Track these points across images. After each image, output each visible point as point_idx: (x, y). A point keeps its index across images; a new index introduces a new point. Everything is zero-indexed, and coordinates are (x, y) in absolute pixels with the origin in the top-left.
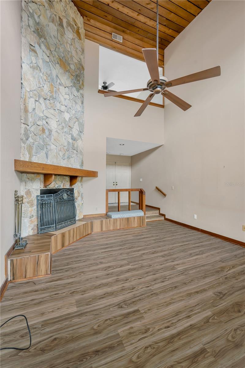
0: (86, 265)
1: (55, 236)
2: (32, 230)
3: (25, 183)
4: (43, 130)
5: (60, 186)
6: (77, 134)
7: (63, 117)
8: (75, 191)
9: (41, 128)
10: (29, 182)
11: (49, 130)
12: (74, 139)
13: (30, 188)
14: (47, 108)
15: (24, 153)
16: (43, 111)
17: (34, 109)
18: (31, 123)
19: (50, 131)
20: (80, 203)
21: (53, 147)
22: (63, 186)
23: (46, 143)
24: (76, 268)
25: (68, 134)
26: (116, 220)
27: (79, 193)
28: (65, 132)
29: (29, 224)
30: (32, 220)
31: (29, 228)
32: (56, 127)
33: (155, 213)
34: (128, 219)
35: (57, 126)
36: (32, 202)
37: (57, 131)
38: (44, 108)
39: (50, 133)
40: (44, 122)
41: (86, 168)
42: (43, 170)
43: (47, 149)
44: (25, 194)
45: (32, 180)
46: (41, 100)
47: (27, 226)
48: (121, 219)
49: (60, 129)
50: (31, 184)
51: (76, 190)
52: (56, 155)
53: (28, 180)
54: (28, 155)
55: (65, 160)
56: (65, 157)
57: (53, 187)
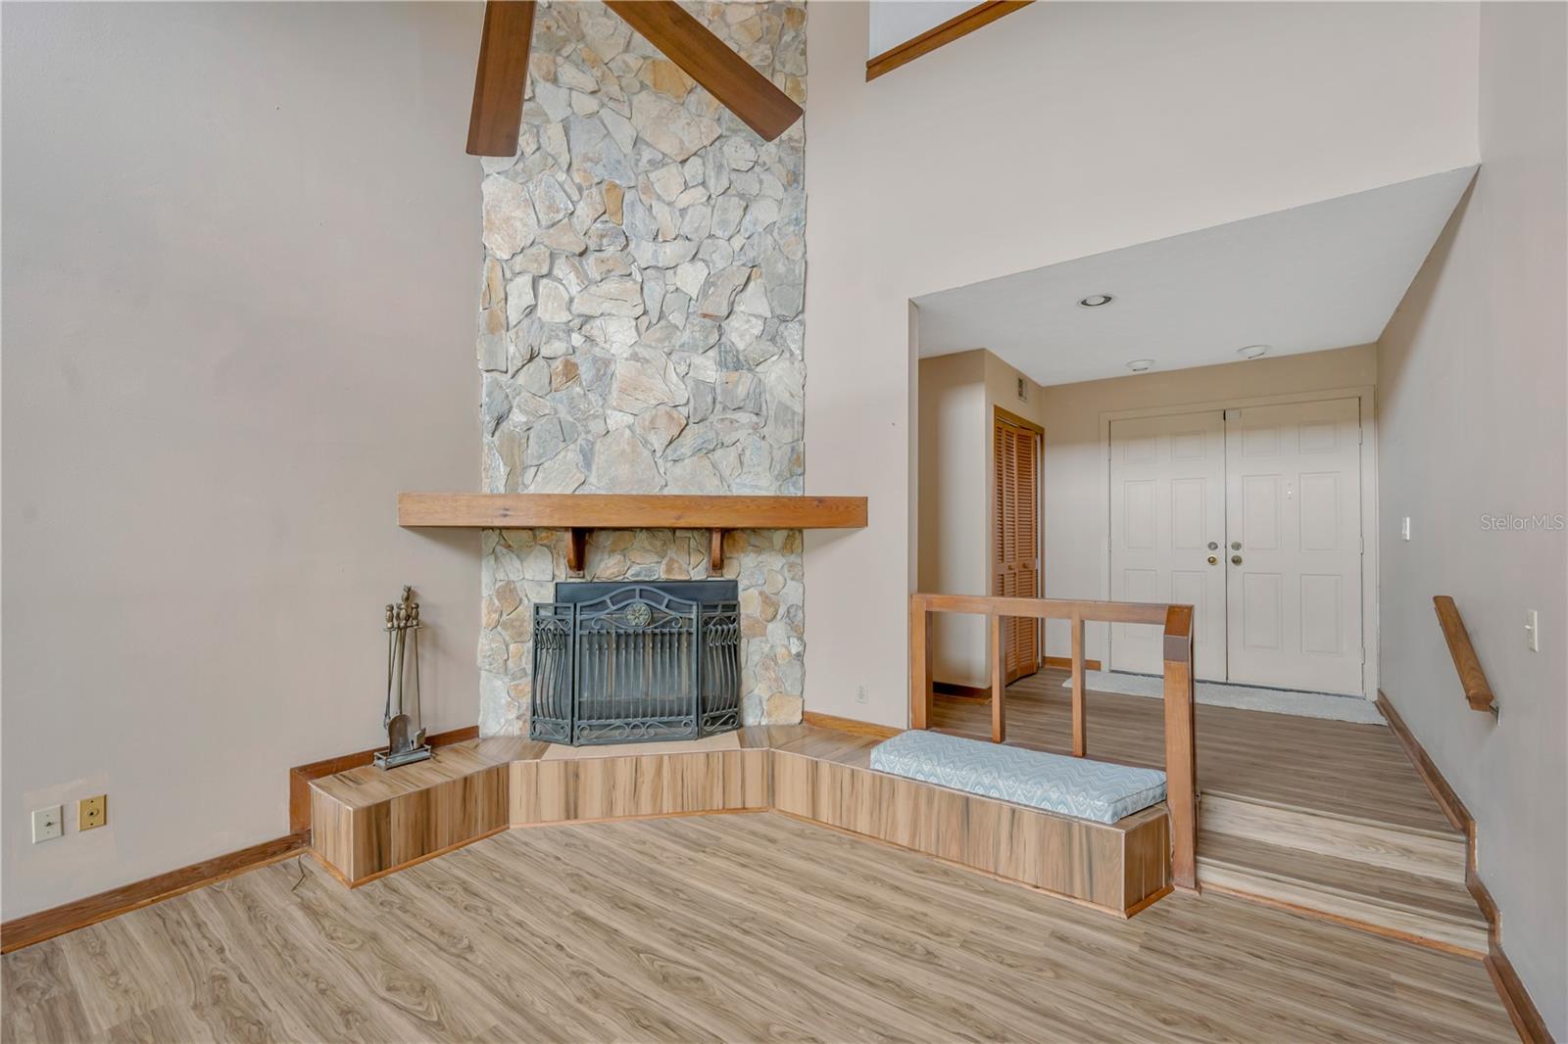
1: (530, 763)
2: (518, 718)
3: (496, 559)
4: (570, 371)
5: (655, 571)
6: (759, 337)
7: (673, 288)
8: (741, 596)
9: (558, 365)
10: (511, 559)
11: (595, 360)
12: (735, 362)
13: (512, 577)
14: (587, 283)
15: (490, 465)
16: (571, 300)
17: (531, 310)
18: (514, 362)
19: (602, 367)
20: (780, 651)
21: (617, 420)
22: (669, 570)
23: (584, 413)
25: (701, 351)
27: (767, 600)
28: (682, 345)
30: (520, 688)
32: (631, 336)
34: (966, 806)
35: (639, 335)
36: (521, 626)
37: (635, 357)
38: (575, 289)
39: (602, 372)
40: (577, 339)
41: (817, 484)
43: (588, 432)
44: (497, 596)
45: (520, 552)
46: (562, 269)
47: (503, 701)
48: (923, 793)
49: (653, 344)
50: (517, 563)
51: (754, 592)
52: (628, 449)
53: (505, 551)
54: (502, 469)
55: (679, 464)
56: (683, 450)
57: (613, 573)
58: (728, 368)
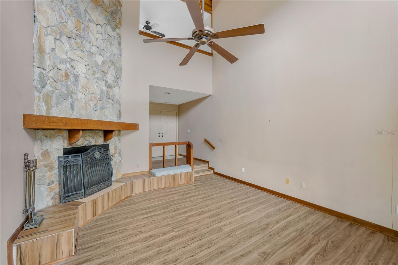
0: (122, 238)
1: (84, 205)
2: (52, 199)
3: (41, 141)
4: (67, 76)
5: (91, 143)
6: (113, 81)
7: (95, 60)
8: (110, 148)
9: (63, 72)
10: (47, 141)
11: (75, 75)
13: (48, 148)
14: (72, 49)
15: (39, 105)
16: (67, 52)
17: (53, 50)
18: (49, 67)
19: (77, 77)
20: (118, 161)
21: (80, 96)
22: (95, 142)
23: (71, 91)
24: (109, 243)
25: (102, 81)
26: (160, 178)
27: (115, 149)
28: (97, 78)
29: (47, 193)
30: (52, 188)
31: (47, 198)
32: (85, 71)
33: (204, 167)
34: (174, 176)
35: (87, 71)
36: (52, 165)
37: (86, 77)
38: (68, 49)
39: (77, 79)
40: (68, 66)
41: (125, 120)
42: (66, 125)
43: (72, 98)
44: (41, 156)
45: (51, 138)
46: (64, 39)
47: (45, 195)
48: (167, 177)
49: (90, 75)
50: (50, 143)
51: (113, 146)
52: (84, 105)
53: (45, 138)
54: (44, 107)
55: (97, 112)
56: (97, 108)
57: (81, 144)
58: (107, 87)
